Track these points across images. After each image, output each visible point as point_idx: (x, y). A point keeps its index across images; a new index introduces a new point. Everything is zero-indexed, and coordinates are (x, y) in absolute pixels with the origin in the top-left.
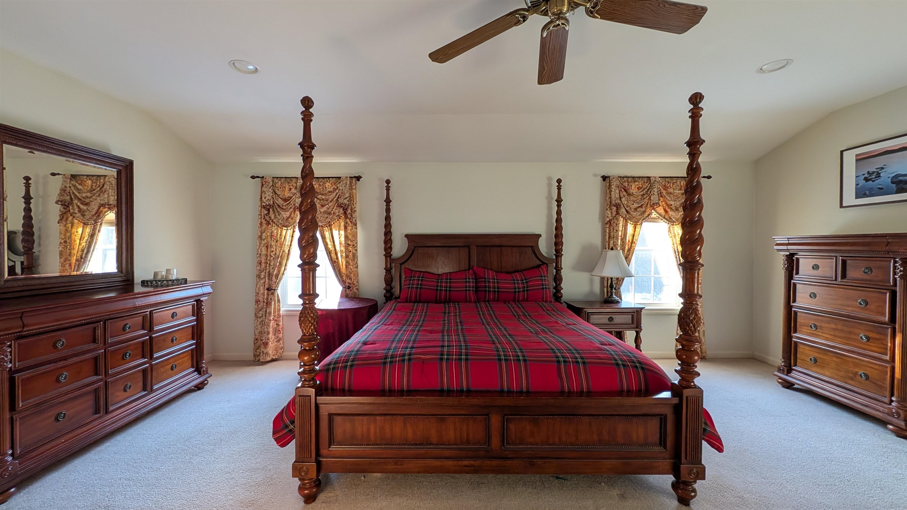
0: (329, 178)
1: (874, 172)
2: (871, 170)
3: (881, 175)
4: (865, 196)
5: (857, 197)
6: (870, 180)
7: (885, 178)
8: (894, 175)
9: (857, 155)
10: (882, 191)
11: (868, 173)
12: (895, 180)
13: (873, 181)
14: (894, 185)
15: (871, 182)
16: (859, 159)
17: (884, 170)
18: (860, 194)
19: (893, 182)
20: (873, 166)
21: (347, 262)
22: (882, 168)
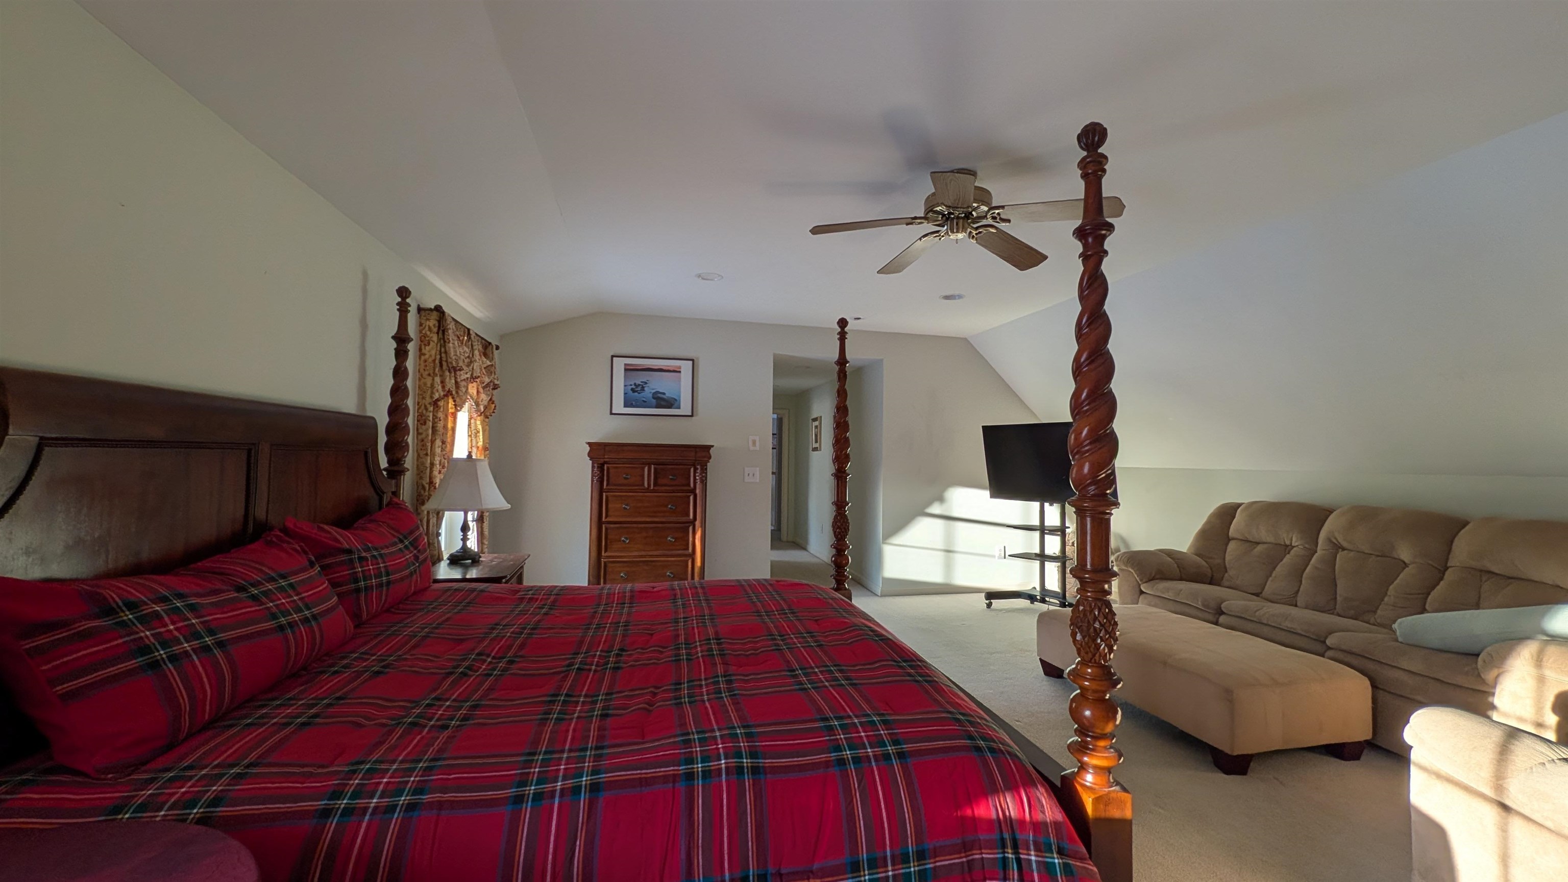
1: (639, 385)
2: (638, 382)
3: (646, 389)
4: (632, 406)
5: (626, 406)
6: (636, 391)
7: (648, 393)
8: (654, 391)
9: (626, 365)
10: (644, 404)
11: (635, 384)
12: (656, 396)
13: (639, 393)
14: (654, 401)
15: (636, 394)
16: (628, 369)
17: (648, 385)
18: (627, 404)
19: (654, 398)
20: (640, 378)
22: (646, 383)
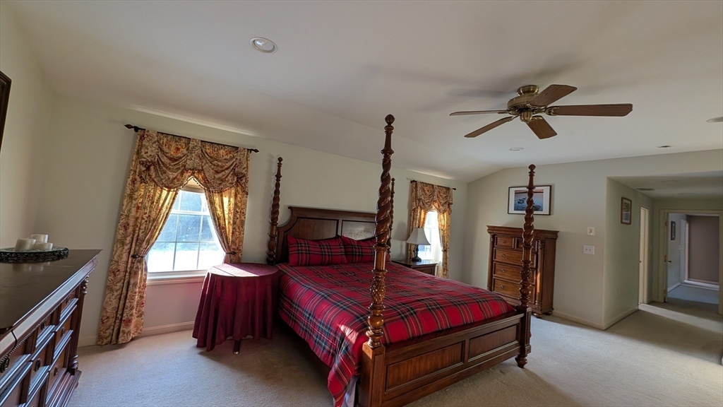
0: (224, 145)
4: (518, 210)
5: (515, 210)
9: (515, 191)
11: (519, 200)
15: (520, 204)
16: (517, 193)
20: (521, 197)
21: (234, 228)
